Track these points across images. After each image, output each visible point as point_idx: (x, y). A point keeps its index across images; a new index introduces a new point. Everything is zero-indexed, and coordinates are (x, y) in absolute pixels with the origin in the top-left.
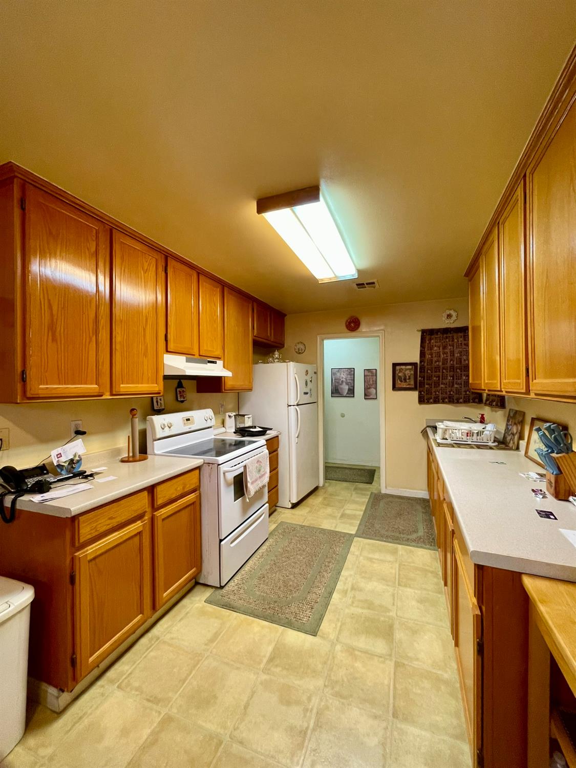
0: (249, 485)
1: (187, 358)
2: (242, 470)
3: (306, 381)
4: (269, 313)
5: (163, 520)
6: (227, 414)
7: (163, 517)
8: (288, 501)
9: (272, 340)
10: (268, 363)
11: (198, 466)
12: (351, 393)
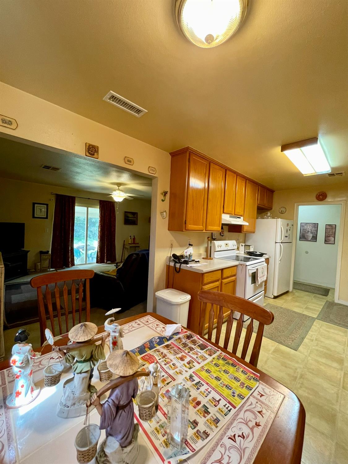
0: (258, 278)
1: (230, 216)
2: (255, 270)
3: (287, 230)
4: (266, 191)
5: (225, 284)
6: (241, 244)
7: (225, 283)
8: (272, 294)
9: (266, 206)
10: (264, 219)
11: (236, 265)
12: (314, 239)
